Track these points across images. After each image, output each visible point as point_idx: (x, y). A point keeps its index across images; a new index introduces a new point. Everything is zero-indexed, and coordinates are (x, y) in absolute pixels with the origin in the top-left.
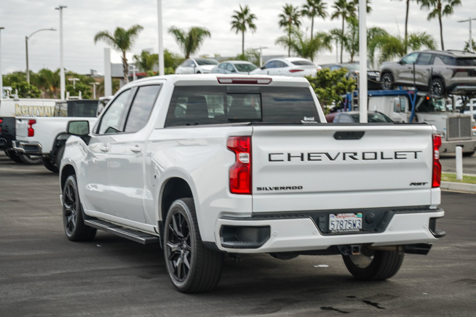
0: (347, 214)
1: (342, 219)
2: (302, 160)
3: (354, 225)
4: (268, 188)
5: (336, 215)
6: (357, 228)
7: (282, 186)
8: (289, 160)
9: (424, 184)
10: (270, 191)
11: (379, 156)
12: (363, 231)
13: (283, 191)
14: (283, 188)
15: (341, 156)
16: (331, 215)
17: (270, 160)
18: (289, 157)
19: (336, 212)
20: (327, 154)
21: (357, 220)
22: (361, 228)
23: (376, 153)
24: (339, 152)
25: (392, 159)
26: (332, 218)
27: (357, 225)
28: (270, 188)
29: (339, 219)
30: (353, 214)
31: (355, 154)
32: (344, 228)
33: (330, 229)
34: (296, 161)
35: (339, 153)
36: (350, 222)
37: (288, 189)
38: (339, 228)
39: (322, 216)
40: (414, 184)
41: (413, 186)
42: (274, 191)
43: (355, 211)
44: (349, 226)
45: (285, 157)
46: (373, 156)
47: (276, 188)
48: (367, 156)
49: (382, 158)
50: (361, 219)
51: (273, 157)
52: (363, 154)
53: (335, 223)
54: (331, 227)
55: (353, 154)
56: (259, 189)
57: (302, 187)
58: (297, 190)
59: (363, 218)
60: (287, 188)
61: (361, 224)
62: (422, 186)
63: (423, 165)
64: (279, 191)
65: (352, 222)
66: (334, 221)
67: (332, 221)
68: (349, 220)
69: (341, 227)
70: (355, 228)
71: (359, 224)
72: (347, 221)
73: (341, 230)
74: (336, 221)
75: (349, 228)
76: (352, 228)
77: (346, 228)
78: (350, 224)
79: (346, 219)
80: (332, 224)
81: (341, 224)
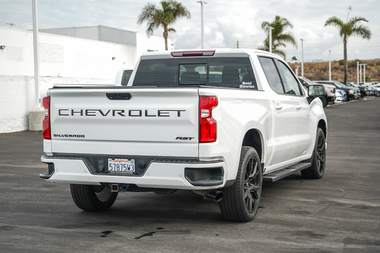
0: (122, 160)
1: (118, 163)
2: (82, 115)
3: (129, 169)
4: (61, 135)
5: (113, 159)
6: (131, 171)
7: (70, 134)
8: (72, 115)
9: (190, 139)
10: (62, 138)
11: (143, 113)
12: (137, 174)
13: (71, 138)
14: (71, 136)
15: (111, 112)
16: (109, 159)
17: (60, 115)
18: (73, 112)
19: (113, 157)
20: (100, 111)
22: (134, 171)
23: (141, 112)
24: (110, 109)
25: (155, 116)
26: (110, 161)
27: (131, 169)
28: (62, 135)
29: (116, 163)
30: (127, 160)
31: (123, 111)
32: (120, 170)
33: (109, 170)
34: (77, 116)
35: (110, 110)
36: (125, 166)
37: (75, 137)
38: (116, 170)
39: (101, 160)
40: (181, 138)
41: (179, 140)
42: (65, 138)
43: (129, 158)
44: (124, 169)
45: (70, 112)
46: (138, 113)
47: (66, 136)
48: (133, 113)
49: (146, 115)
50: (134, 164)
51: (62, 112)
52: (130, 111)
53: (113, 166)
54: (110, 169)
55: (121, 112)
56: (55, 135)
57: (84, 136)
58: (81, 138)
59: (135, 163)
60: (73, 136)
61: (134, 168)
62: (188, 140)
63: (188, 123)
64: (69, 138)
65: (126, 166)
66: (112, 164)
67: (110, 164)
68: (124, 164)
69: (118, 169)
70: (130, 171)
71: (133, 168)
72: (122, 164)
73: (118, 171)
74: (114, 164)
75: (124, 170)
76: (127, 171)
77: (122, 170)
78: (125, 168)
79: (122, 163)
80: (110, 166)
81: (118, 167)
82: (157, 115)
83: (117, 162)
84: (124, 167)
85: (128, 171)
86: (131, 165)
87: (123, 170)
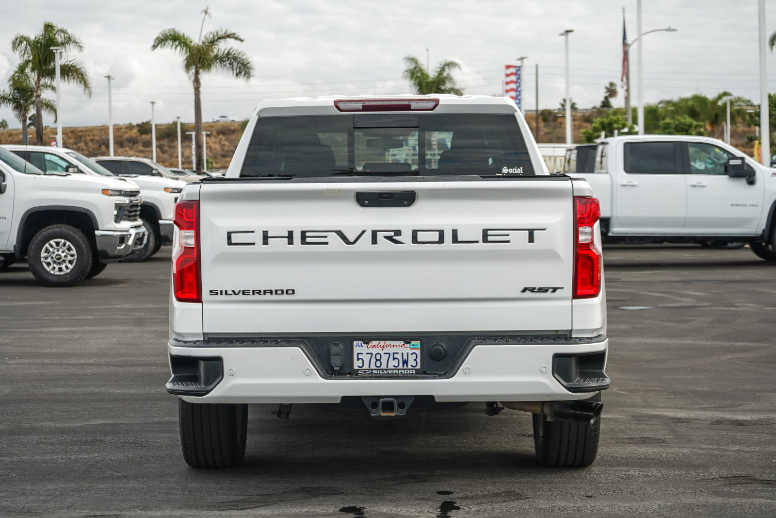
0: (388, 343)
1: (379, 350)
2: (291, 242)
3: (405, 362)
4: (230, 292)
5: (367, 343)
6: (410, 367)
7: (257, 288)
8: (265, 243)
9: (555, 290)
10: (234, 297)
11: (448, 236)
12: (425, 373)
13: (257, 297)
14: (259, 292)
15: (368, 236)
16: (355, 343)
17: (230, 243)
18: (266, 238)
19: (367, 338)
20: (340, 233)
21: (412, 353)
22: (418, 367)
23: (441, 233)
24: (364, 229)
25: (477, 242)
26: (359, 348)
27: (411, 362)
28: (233, 291)
29: (374, 351)
30: (402, 343)
31: (398, 233)
32: (384, 366)
33: (356, 367)
34: (278, 245)
35: (364, 232)
36: (396, 356)
37: (268, 295)
38: (373, 366)
39: (337, 345)
40: (532, 290)
41: (528, 294)
42: (241, 297)
43: (406, 337)
44: (392, 364)
45: (258, 238)
46: (435, 236)
47: (244, 293)
48: (421, 237)
49: (455, 240)
50: (418, 352)
51: (235, 238)
52: (415, 233)
53: (366, 358)
54: (357, 364)
55: (392, 234)
56: (213, 292)
57: (293, 291)
58: (285, 297)
59: (422, 349)
60: (265, 292)
61: (419, 360)
62: (549, 294)
63: (551, 255)
64: (251, 297)
65: (399, 356)
66: (362, 353)
67: (358, 354)
68: (394, 353)
69: (378, 364)
70: (407, 367)
71: (415, 360)
72: (389, 354)
73: (377, 370)
74: (367, 353)
75: (394, 366)
76: (401, 367)
77: (387, 367)
78: (396, 360)
79: (387, 350)
80: (358, 359)
81: (377, 360)
82: (480, 239)
83: (375, 347)
84: (394, 359)
85: (403, 367)
86: (412, 354)
87: (391, 366)
